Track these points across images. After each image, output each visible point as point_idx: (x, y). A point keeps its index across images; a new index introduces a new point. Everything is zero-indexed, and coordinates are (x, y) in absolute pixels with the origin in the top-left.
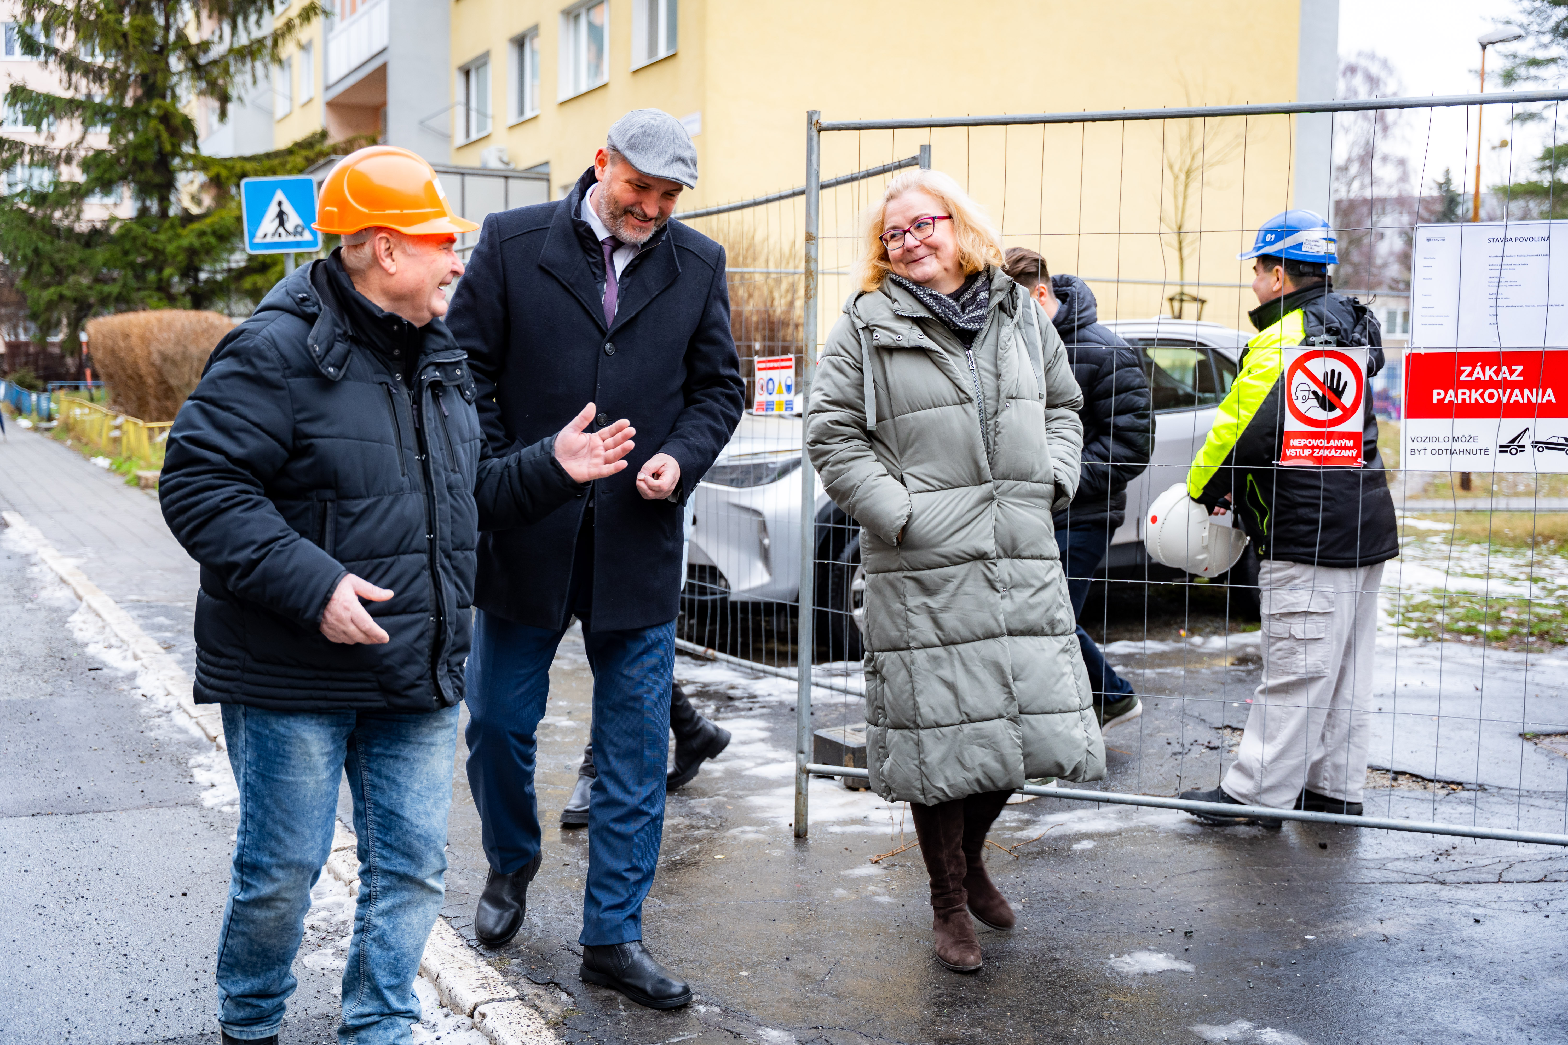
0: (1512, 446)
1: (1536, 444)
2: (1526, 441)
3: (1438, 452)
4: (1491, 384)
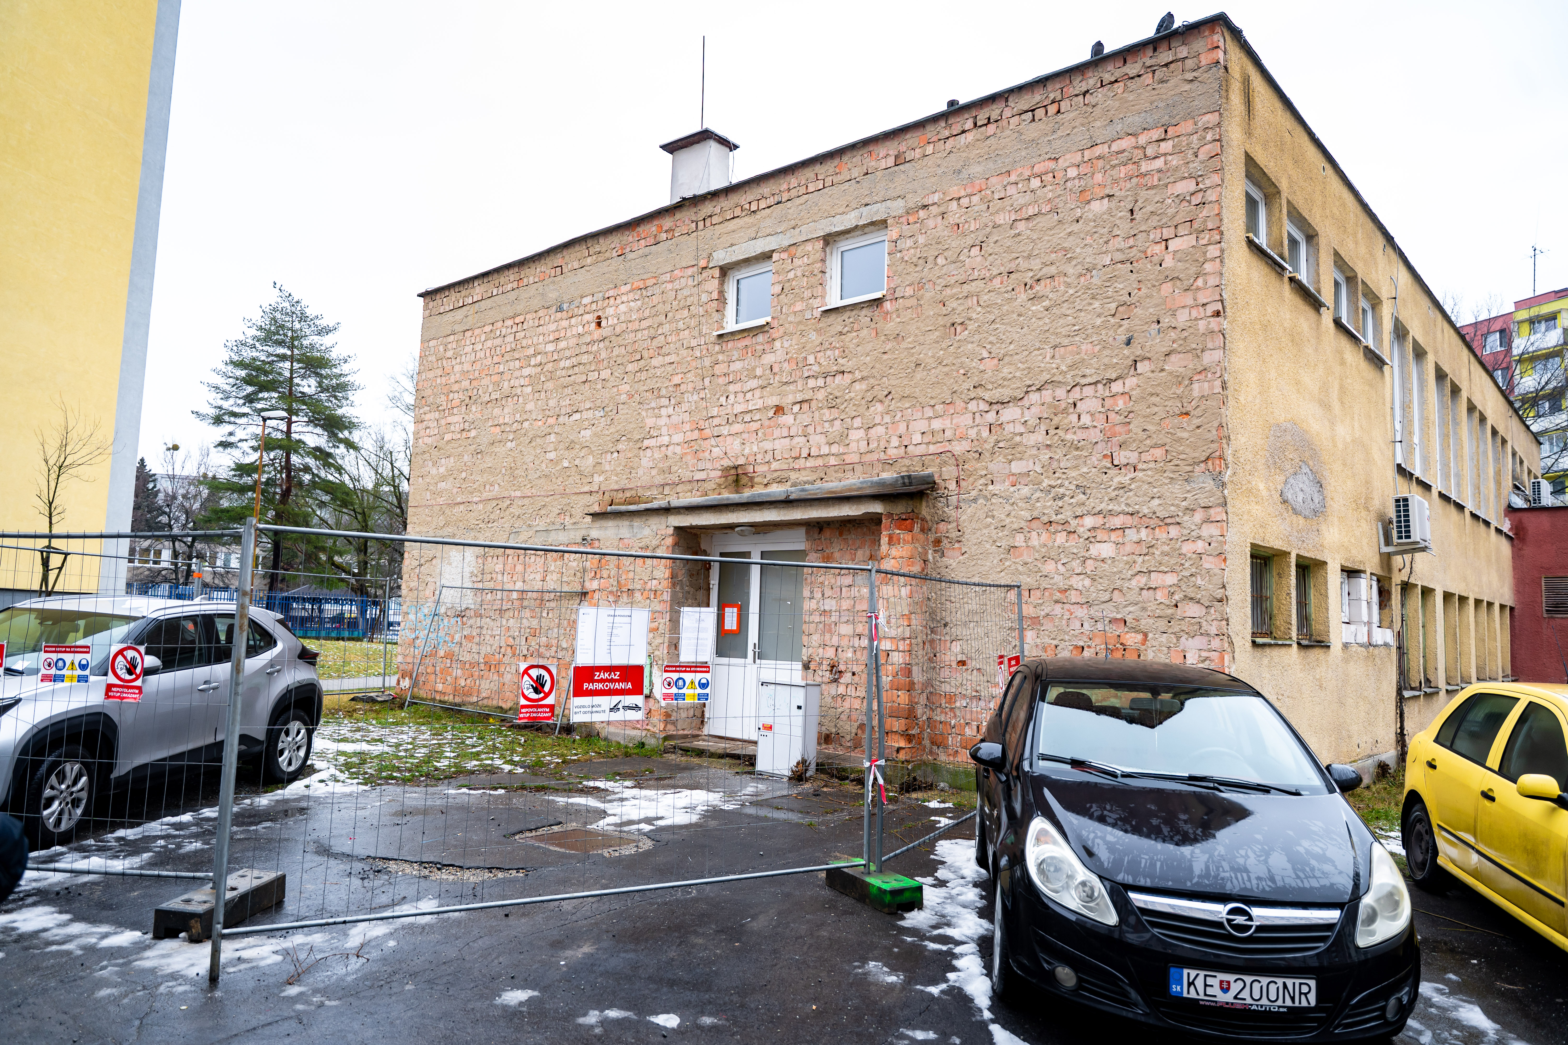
0: (614, 709)
1: (624, 707)
2: (620, 706)
3: (585, 713)
4: (607, 680)
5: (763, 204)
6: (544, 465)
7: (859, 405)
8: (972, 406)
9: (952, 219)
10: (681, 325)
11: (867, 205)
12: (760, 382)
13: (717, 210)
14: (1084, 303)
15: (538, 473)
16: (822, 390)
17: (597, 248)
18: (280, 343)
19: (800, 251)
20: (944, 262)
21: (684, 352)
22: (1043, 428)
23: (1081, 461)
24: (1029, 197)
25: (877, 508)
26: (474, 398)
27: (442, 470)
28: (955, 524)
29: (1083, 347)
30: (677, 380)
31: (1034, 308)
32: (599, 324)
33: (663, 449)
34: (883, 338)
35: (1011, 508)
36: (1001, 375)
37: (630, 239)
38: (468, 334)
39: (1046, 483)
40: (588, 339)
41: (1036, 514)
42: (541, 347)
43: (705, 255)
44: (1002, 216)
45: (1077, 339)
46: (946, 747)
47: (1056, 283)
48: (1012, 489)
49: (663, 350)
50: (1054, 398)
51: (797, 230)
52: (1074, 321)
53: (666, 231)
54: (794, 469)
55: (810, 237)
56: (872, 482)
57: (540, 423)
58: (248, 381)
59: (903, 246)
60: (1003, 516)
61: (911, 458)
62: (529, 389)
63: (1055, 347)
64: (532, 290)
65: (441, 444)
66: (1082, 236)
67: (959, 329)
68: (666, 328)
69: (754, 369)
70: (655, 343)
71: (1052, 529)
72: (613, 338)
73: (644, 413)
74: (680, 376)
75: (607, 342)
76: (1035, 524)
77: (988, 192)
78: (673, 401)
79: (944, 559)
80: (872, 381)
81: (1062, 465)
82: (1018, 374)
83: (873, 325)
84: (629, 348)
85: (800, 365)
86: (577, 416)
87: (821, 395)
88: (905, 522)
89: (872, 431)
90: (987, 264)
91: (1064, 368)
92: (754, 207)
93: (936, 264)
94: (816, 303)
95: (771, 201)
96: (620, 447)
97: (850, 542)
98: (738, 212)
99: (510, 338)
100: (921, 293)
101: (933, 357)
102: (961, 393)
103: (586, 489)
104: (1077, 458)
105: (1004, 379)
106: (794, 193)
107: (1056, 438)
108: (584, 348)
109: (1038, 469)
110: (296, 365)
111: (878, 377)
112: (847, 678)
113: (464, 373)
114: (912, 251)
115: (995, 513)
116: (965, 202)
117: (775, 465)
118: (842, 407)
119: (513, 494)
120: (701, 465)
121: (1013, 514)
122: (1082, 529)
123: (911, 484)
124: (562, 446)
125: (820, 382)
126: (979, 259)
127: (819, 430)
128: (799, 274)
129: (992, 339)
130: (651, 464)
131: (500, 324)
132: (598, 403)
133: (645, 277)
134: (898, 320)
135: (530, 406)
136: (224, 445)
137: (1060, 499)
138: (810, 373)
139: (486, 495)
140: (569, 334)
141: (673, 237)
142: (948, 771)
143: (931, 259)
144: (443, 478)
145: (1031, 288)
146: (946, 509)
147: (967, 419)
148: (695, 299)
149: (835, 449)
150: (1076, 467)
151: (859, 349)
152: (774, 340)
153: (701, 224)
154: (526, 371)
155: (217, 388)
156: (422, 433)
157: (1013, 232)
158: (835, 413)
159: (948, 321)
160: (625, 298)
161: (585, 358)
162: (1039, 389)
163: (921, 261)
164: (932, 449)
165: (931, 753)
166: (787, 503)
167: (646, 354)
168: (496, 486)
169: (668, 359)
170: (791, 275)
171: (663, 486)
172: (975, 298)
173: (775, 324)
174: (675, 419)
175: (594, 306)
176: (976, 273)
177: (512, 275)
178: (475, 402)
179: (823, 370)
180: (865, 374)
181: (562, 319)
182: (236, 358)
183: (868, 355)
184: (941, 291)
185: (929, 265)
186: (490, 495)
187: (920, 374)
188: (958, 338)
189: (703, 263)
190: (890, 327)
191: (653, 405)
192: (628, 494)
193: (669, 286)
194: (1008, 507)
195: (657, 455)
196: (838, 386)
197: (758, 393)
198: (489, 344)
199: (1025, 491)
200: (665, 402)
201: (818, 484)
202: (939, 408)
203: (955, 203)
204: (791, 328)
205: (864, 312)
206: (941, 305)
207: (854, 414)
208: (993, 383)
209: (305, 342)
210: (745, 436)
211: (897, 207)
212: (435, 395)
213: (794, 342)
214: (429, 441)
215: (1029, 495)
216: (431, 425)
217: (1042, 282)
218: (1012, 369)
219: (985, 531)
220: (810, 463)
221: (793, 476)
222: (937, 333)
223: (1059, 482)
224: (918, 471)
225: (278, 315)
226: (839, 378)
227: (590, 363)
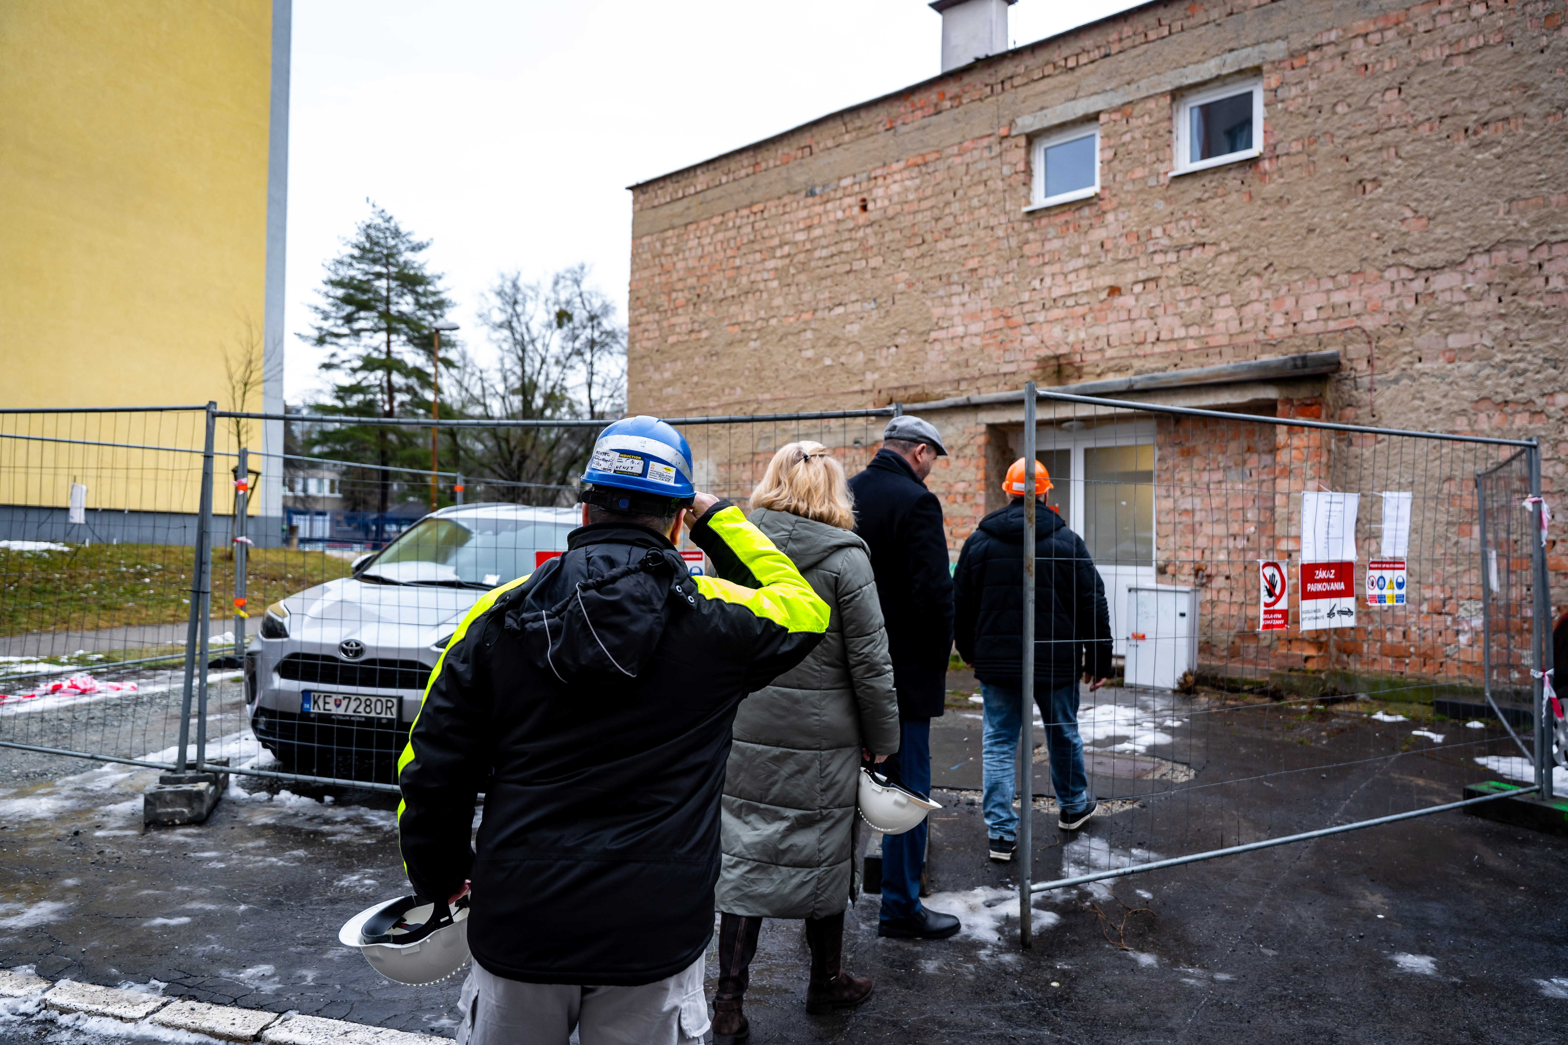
0: (1331, 614)
1: (1338, 612)
2: (1335, 610)
3: (1311, 619)
4: (1325, 580)
5: (1083, 59)
6: (799, 365)
7: (1226, 281)
8: (1390, 274)
9: (1357, 59)
10: (975, 202)
11: (1231, 50)
12: (1087, 261)
13: (1021, 69)
14: (1554, 147)
15: (792, 374)
16: (1175, 267)
17: (858, 123)
18: (375, 261)
19: (1138, 109)
20: (1346, 109)
21: (981, 233)
22: (1494, 295)
23: (1550, 331)
24: (1468, 27)
25: (1270, 393)
26: (703, 296)
27: (667, 375)
28: (1368, 409)
29: (1554, 199)
30: (972, 264)
31: (1479, 157)
32: (864, 208)
33: (957, 341)
34: (1259, 202)
35: (1448, 388)
36: (1433, 237)
37: (902, 110)
38: (692, 227)
39: (1499, 358)
40: (851, 224)
41: (1484, 393)
42: (789, 237)
43: (1005, 121)
44: (1430, 52)
45: (1544, 189)
46: (1360, 654)
47: (1512, 126)
48: (1449, 366)
49: (952, 233)
50: (1510, 260)
51: (1133, 86)
52: (1538, 169)
53: (951, 99)
54: (1137, 356)
55: (1152, 92)
56: (1249, 366)
57: (792, 320)
58: (347, 300)
59: (1287, 95)
60: (1437, 398)
61: (1304, 336)
62: (775, 284)
63: (1511, 200)
64: (773, 175)
65: (664, 347)
66: (1549, 68)
67: (1369, 187)
68: (956, 207)
69: (1078, 247)
70: (941, 225)
71: (1508, 409)
72: (884, 222)
73: (929, 303)
74: (976, 260)
75: (876, 227)
76: (1483, 405)
77: (1410, 24)
78: (968, 288)
79: (1353, 449)
80: (1245, 252)
81: (1522, 336)
82: (1457, 234)
83: (1245, 188)
84: (907, 233)
85: (1143, 239)
86: (840, 310)
87: (1173, 272)
88: (1310, 407)
89: (1247, 311)
90: (1410, 108)
91: (1525, 224)
92: (1071, 63)
93: (1334, 113)
94: (1162, 168)
95: (1096, 54)
96: (899, 340)
97: (1219, 434)
98: (1049, 70)
99: (748, 229)
100: (1313, 148)
101: (1333, 220)
102: (1375, 259)
103: (857, 387)
104: (1542, 327)
105: (1438, 241)
106: (1127, 43)
107: (1514, 306)
108: (846, 235)
109: (1488, 342)
110: (393, 284)
111: (1254, 246)
112: (1219, 582)
113: (690, 270)
114: (1300, 100)
115: (1425, 394)
116: (1375, 38)
117: (1110, 353)
118: (1204, 284)
119: (760, 397)
120: (1008, 357)
121: (1451, 394)
122: (1552, 409)
123: (1305, 366)
124: (821, 343)
125: (1172, 257)
126: (1397, 104)
127: (1170, 310)
128: (1138, 134)
129: (1417, 195)
130: (941, 358)
131: (732, 214)
132: (868, 294)
133: (924, 151)
134: (1281, 180)
135: (778, 301)
136: (327, 366)
137: (1519, 375)
138: (1157, 248)
139: (724, 399)
140: (824, 220)
141: (961, 104)
142: (1364, 680)
143: (1327, 108)
144: (669, 383)
145: (1475, 133)
146: (1354, 393)
147: (1383, 289)
148: (995, 172)
149: (1193, 331)
150: (1543, 338)
151: (1226, 216)
152: (1104, 213)
153: (999, 88)
154: (771, 264)
155: (317, 308)
156: (639, 336)
157: (1447, 69)
158: (1192, 291)
159: (1354, 178)
160: (897, 177)
161: (847, 247)
162: (1488, 251)
163: (1313, 112)
164: (1332, 325)
165: (1338, 661)
166: (1130, 392)
167: (929, 237)
168: (739, 390)
169: (959, 242)
170: (1127, 138)
171: (958, 381)
172: (1392, 151)
173: (1107, 194)
174: (971, 307)
175: (856, 188)
176: (1394, 120)
177: (745, 160)
178: (706, 301)
179: (1175, 243)
180: (1235, 244)
181: (814, 205)
182: (334, 277)
183: (1239, 222)
184: (1343, 145)
185: (1325, 115)
186: (731, 399)
187: (1313, 241)
188: (1368, 197)
189: (1003, 131)
190: (1270, 188)
191: (941, 292)
192: (912, 392)
193: (958, 160)
194: (1444, 388)
195: (949, 348)
196: (1197, 261)
197: (1084, 274)
198: (720, 236)
199: (1469, 368)
200: (957, 289)
201: (1172, 372)
202: (1343, 279)
203: (1360, 42)
204: (1129, 198)
205: (1232, 174)
206: (1343, 161)
207: (1220, 290)
208: (1420, 246)
209: (401, 259)
210: (1069, 322)
211: (1278, 49)
212: (653, 295)
213: (1132, 214)
214: (649, 344)
215: (1473, 372)
216: (650, 327)
217: (1492, 127)
218: (1449, 228)
219: (1411, 415)
220: (1159, 348)
221: (1137, 364)
222: (1338, 193)
223: (1519, 356)
224: (1314, 351)
225: (373, 232)
226: (1197, 252)
227: (855, 251)
